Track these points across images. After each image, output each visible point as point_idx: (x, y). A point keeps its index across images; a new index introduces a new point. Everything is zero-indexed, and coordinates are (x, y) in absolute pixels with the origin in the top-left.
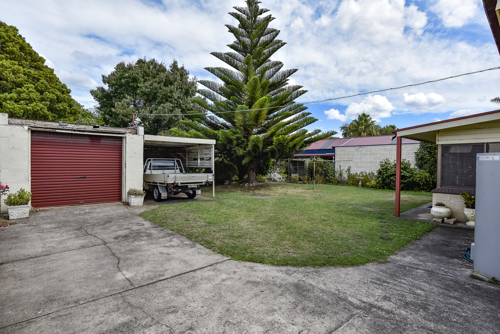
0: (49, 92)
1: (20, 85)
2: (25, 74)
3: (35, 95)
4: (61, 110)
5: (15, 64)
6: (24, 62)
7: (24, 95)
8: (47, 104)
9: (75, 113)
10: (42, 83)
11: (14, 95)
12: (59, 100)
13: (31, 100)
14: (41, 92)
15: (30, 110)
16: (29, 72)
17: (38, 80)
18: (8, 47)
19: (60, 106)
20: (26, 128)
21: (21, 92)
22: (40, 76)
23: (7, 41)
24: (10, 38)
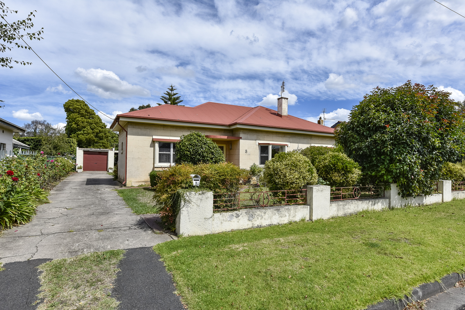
0: (96, 129)
1: (85, 127)
2: (86, 122)
3: (91, 131)
4: (101, 136)
5: (83, 119)
6: (87, 116)
7: (85, 132)
8: (95, 135)
9: (107, 137)
10: (93, 125)
11: (82, 132)
12: (100, 132)
13: (88, 134)
14: (93, 129)
15: (88, 138)
16: (88, 121)
17: (92, 124)
18: (81, 112)
19: (100, 135)
20: (82, 150)
21: (85, 131)
22: (93, 122)
23: (81, 109)
24: (82, 107)
